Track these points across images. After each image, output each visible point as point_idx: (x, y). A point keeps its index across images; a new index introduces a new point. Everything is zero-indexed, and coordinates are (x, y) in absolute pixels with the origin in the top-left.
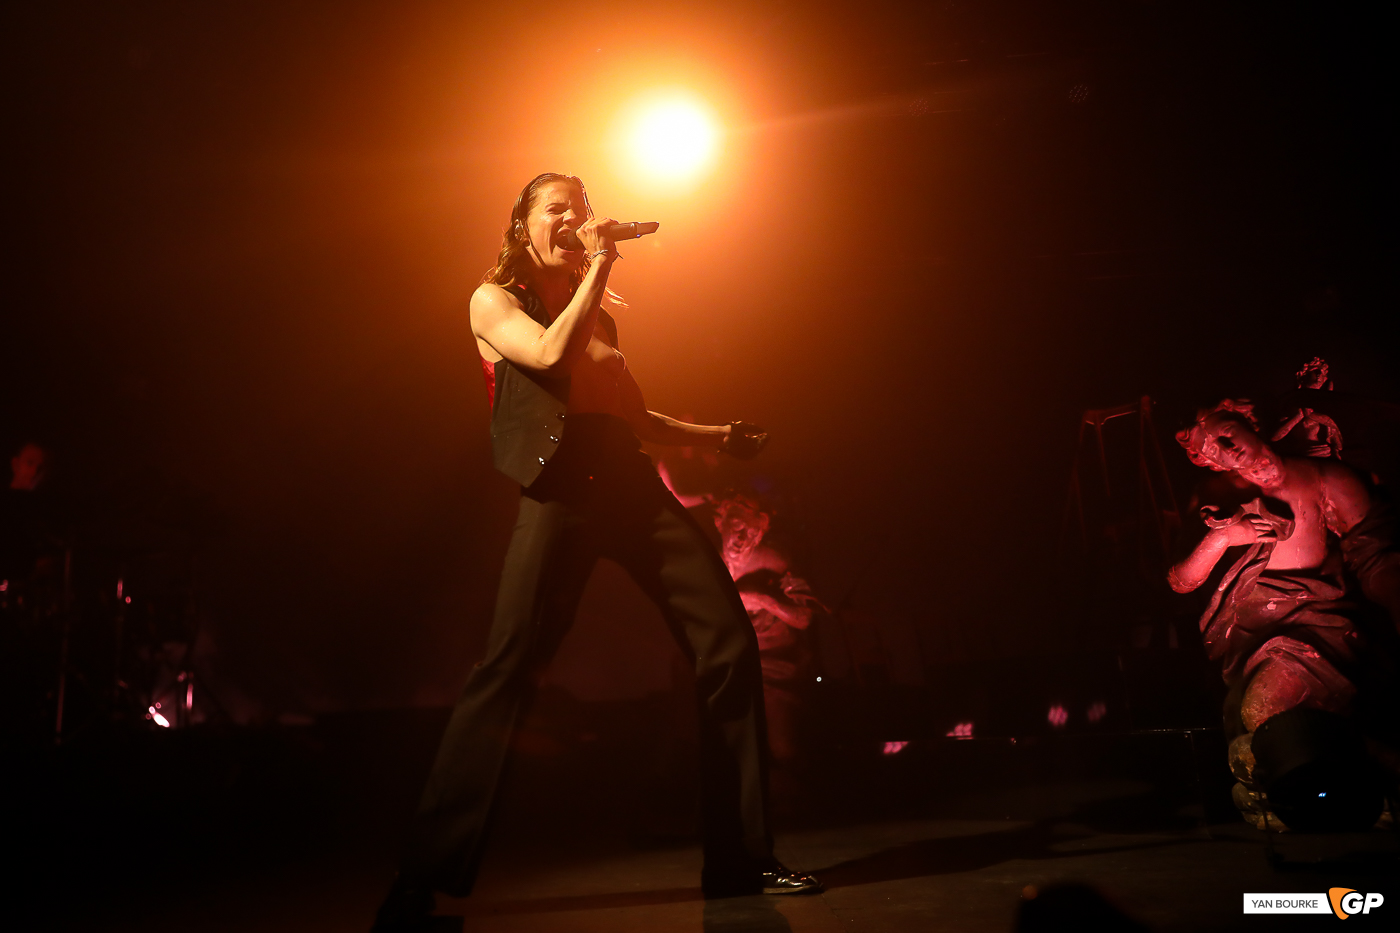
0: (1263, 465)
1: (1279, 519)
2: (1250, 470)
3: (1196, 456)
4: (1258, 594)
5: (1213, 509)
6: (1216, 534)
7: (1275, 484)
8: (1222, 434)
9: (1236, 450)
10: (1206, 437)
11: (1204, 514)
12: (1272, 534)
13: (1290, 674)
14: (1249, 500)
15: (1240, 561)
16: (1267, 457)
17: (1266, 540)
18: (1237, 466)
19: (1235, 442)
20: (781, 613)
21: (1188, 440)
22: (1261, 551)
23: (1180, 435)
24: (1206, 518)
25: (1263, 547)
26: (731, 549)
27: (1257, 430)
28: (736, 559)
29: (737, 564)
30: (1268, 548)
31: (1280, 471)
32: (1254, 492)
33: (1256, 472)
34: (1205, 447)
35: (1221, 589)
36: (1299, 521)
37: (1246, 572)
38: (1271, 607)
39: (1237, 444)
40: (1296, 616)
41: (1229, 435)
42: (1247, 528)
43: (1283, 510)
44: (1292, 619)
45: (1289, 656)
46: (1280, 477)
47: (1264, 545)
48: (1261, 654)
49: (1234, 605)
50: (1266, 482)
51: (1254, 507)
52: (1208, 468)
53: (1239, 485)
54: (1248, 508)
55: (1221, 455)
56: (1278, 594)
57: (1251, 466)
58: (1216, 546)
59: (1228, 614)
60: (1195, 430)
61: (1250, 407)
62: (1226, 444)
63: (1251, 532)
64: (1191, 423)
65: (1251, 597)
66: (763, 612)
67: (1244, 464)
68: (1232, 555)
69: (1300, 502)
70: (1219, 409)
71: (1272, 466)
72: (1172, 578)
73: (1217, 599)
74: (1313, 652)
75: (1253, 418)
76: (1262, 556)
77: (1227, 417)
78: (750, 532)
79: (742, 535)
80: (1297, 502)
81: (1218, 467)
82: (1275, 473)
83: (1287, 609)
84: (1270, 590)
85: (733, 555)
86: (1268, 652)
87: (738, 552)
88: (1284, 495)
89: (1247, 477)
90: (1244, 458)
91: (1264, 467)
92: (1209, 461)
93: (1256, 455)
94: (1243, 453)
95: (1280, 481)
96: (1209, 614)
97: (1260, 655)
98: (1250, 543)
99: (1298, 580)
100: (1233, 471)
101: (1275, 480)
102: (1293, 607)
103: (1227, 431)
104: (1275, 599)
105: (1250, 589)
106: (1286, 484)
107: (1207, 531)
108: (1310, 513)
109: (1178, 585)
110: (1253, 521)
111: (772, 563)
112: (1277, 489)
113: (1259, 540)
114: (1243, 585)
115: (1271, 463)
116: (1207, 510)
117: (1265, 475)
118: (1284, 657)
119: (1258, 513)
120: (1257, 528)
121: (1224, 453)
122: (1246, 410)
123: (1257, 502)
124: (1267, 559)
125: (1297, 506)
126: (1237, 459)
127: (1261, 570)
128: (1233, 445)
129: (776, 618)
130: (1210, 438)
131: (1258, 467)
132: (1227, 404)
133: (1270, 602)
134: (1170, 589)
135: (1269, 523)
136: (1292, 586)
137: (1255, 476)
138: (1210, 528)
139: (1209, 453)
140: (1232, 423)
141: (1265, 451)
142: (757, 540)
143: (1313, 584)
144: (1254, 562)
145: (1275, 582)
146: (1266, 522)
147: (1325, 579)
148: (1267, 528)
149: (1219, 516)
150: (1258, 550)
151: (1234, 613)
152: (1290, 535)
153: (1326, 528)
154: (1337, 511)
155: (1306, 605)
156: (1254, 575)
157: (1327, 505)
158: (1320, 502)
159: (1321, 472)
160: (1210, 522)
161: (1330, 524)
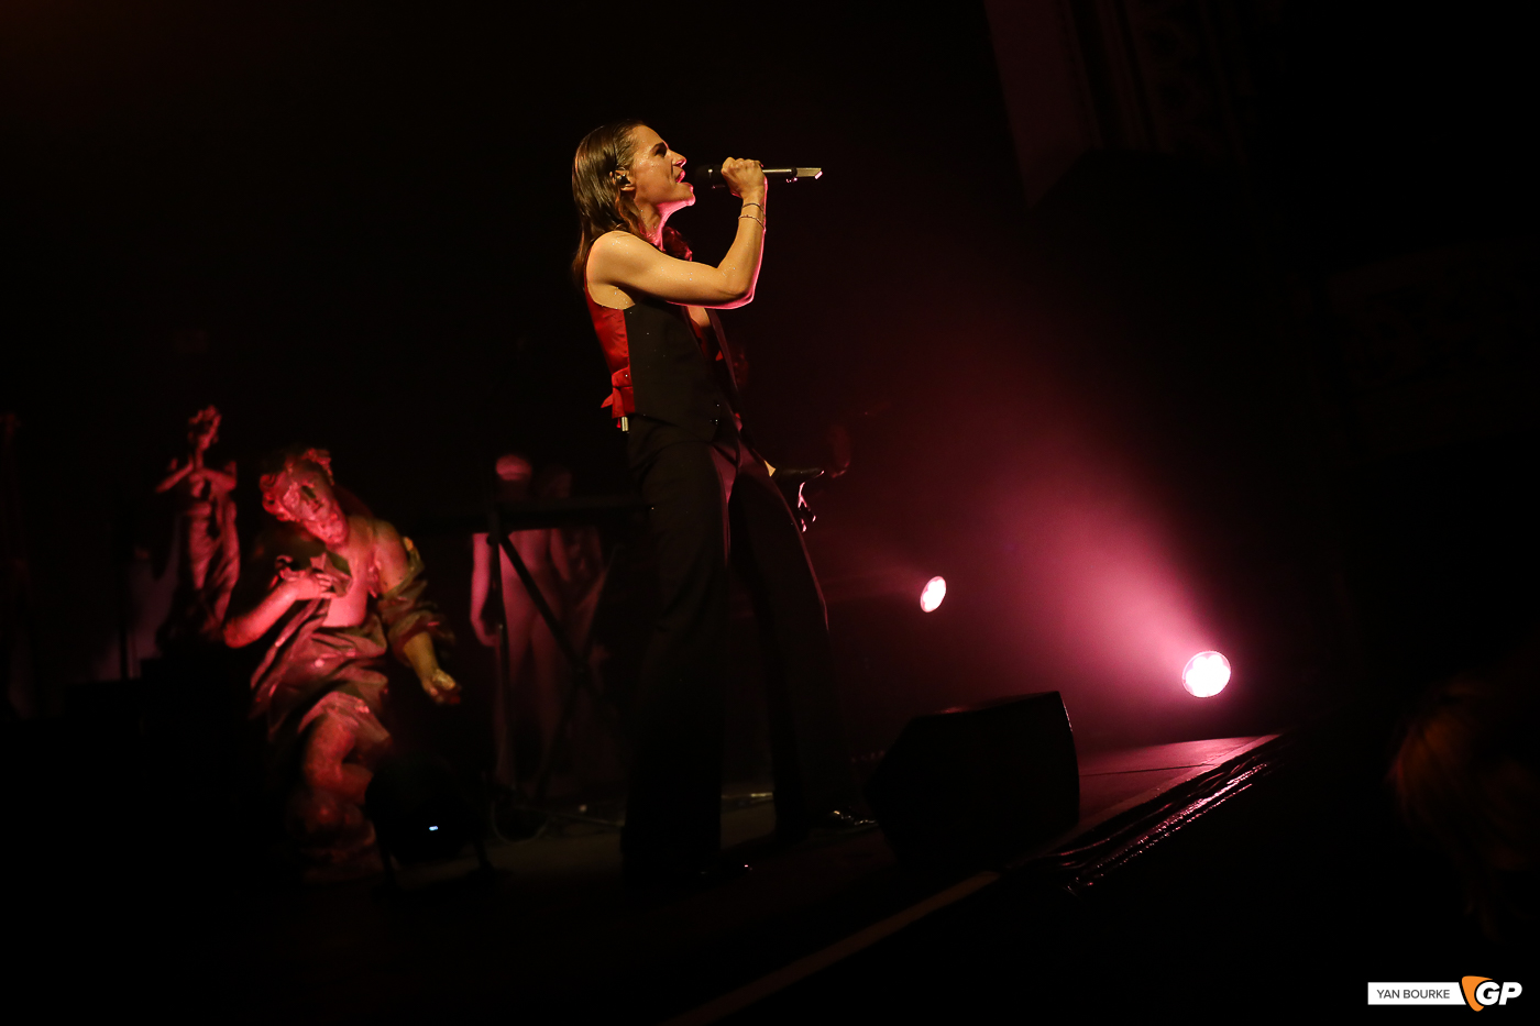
0: (332, 520)
1: (338, 574)
2: (320, 524)
3: (272, 502)
4: (312, 651)
5: (288, 560)
6: (288, 586)
7: (337, 540)
8: (305, 483)
9: (316, 502)
10: (291, 484)
11: (280, 565)
12: (331, 589)
14: (317, 554)
15: (301, 614)
18: (312, 518)
19: (316, 493)
21: (271, 485)
22: (320, 606)
23: (262, 478)
24: (283, 568)
25: (323, 603)
27: (332, 484)
31: (343, 527)
32: (321, 546)
33: (323, 527)
34: (288, 495)
35: (277, 645)
37: (303, 627)
38: (319, 663)
39: (318, 495)
40: (342, 673)
41: (311, 486)
42: (314, 582)
43: (338, 564)
44: (340, 675)
45: (342, 711)
47: (324, 601)
48: (317, 710)
50: (330, 537)
51: (319, 562)
54: (316, 562)
55: (300, 505)
56: (330, 649)
57: (324, 519)
58: (285, 599)
60: (282, 475)
61: (329, 459)
62: (306, 493)
63: (315, 585)
65: (306, 654)
67: (317, 517)
68: (299, 606)
69: (354, 559)
70: (304, 458)
71: (339, 522)
72: (229, 630)
73: (271, 654)
74: (364, 706)
75: (330, 471)
76: (321, 612)
77: (311, 466)
80: (353, 557)
82: (339, 528)
83: (332, 667)
84: (322, 646)
86: (324, 707)
88: (344, 553)
89: (314, 531)
90: (319, 510)
91: (332, 523)
92: (282, 510)
93: (331, 510)
94: (321, 506)
98: (312, 598)
99: (348, 636)
100: (300, 523)
101: (338, 536)
102: (340, 663)
103: (309, 481)
104: (325, 656)
105: (305, 645)
106: (348, 540)
107: (281, 581)
108: (363, 570)
109: (236, 640)
110: (319, 576)
112: (338, 546)
113: (320, 595)
114: (299, 640)
115: (338, 519)
116: (283, 561)
117: (331, 531)
118: (339, 711)
119: (322, 567)
120: (322, 582)
121: (303, 503)
122: (325, 462)
123: (324, 557)
124: (325, 615)
125: (353, 563)
126: (315, 511)
127: (318, 625)
128: (314, 496)
130: (295, 486)
131: (328, 522)
132: (312, 454)
133: (319, 658)
135: (332, 578)
136: (343, 642)
137: (321, 530)
138: (283, 579)
139: (286, 501)
140: (314, 473)
143: (360, 641)
144: (313, 617)
145: (328, 639)
146: (328, 577)
147: (368, 636)
148: (329, 584)
149: (295, 566)
150: (315, 606)
151: (286, 670)
152: (348, 592)
153: (366, 588)
154: (379, 572)
155: (350, 661)
156: (310, 630)
157: (371, 566)
158: (370, 562)
159: (375, 533)
160: (286, 573)
161: (369, 585)
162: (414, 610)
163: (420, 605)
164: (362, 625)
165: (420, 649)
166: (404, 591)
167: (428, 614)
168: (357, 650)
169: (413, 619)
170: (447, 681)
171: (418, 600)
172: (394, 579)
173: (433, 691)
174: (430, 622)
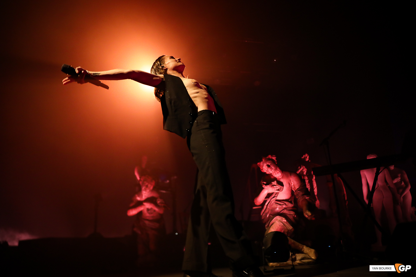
0: (277, 172)
1: (280, 186)
2: (275, 174)
3: (262, 169)
4: (275, 206)
5: (265, 183)
6: (265, 189)
7: (280, 178)
8: (268, 164)
9: (271, 168)
10: (264, 164)
12: (278, 190)
13: (279, 226)
14: (273, 181)
15: (271, 197)
16: (278, 170)
17: (277, 191)
18: (271, 172)
20: (156, 209)
21: (260, 165)
22: (276, 194)
23: (258, 164)
24: (263, 185)
26: (143, 190)
27: (276, 163)
30: (277, 194)
31: (281, 174)
32: (275, 179)
33: (276, 174)
34: (264, 167)
35: (266, 204)
36: (285, 187)
37: (272, 199)
38: (278, 209)
39: (271, 166)
40: (283, 211)
41: (270, 164)
43: (281, 184)
44: (282, 212)
46: (281, 176)
48: (274, 220)
49: (269, 208)
50: (278, 177)
51: (275, 183)
52: (265, 173)
53: (272, 177)
54: (273, 183)
55: (267, 169)
56: (279, 205)
58: (265, 193)
59: (267, 211)
60: (262, 162)
61: (275, 157)
62: (269, 166)
63: (273, 189)
64: (261, 161)
65: (273, 206)
66: (151, 209)
67: (273, 172)
68: (269, 195)
69: (285, 182)
70: (268, 157)
71: (280, 173)
72: (255, 201)
73: (265, 207)
74: (285, 220)
75: (276, 160)
76: (276, 196)
78: (149, 185)
79: (147, 186)
80: (284, 181)
81: (268, 173)
83: (281, 210)
84: (277, 205)
87: (146, 191)
88: (282, 180)
89: (274, 175)
90: (273, 170)
92: (265, 171)
93: (276, 169)
94: (272, 169)
95: (281, 177)
96: (263, 211)
98: (273, 192)
99: (284, 202)
100: (271, 174)
101: (280, 176)
102: (282, 209)
103: (269, 163)
104: (279, 207)
105: (273, 204)
106: (283, 177)
107: (263, 188)
108: (288, 185)
110: (274, 187)
111: (155, 195)
112: (280, 179)
113: (275, 191)
114: (271, 203)
115: (279, 172)
116: (264, 184)
117: (278, 175)
118: (279, 221)
119: (275, 184)
120: (275, 188)
121: (268, 169)
122: (274, 158)
123: (275, 182)
125: (284, 184)
127: (275, 199)
129: (155, 211)
130: (265, 165)
131: (276, 173)
132: (270, 156)
133: (277, 208)
134: (255, 204)
135: (278, 187)
136: (282, 203)
137: (275, 175)
139: (265, 169)
140: (271, 161)
141: (278, 169)
142: (151, 188)
143: (287, 203)
144: (274, 197)
145: (279, 203)
146: (277, 187)
147: (290, 202)
148: (278, 189)
149: (266, 185)
150: (275, 194)
151: (269, 211)
152: (282, 190)
153: (291, 189)
154: (294, 185)
155: (285, 208)
156: (273, 201)
157: (292, 184)
158: (290, 183)
159: (291, 175)
160: (264, 186)
161: (293, 188)
162: (301, 195)
163: (304, 193)
164: (289, 199)
165: (304, 205)
166: (299, 190)
167: (305, 196)
168: (286, 205)
169: (302, 197)
170: (310, 214)
171: (302, 192)
172: (297, 187)
173: (306, 216)
174: (307, 197)
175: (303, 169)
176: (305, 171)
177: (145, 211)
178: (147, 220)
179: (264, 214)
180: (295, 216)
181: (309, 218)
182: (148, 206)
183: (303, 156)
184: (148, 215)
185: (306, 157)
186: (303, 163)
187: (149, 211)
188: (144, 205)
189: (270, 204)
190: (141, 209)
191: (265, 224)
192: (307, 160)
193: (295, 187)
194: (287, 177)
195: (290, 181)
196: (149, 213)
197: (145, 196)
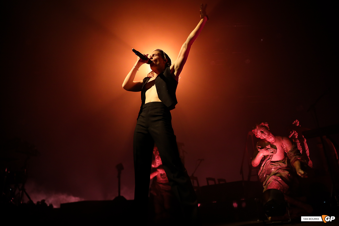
0: (270, 137)
1: (274, 149)
2: (268, 139)
3: (257, 135)
4: (270, 166)
5: (260, 147)
7: (273, 142)
9: (264, 134)
12: (272, 153)
13: (275, 184)
14: (267, 145)
15: (266, 159)
16: (271, 135)
17: (271, 154)
18: (265, 138)
19: (264, 132)
21: (255, 132)
23: (253, 131)
26: (157, 159)
27: (269, 129)
28: (158, 161)
29: (158, 162)
33: (269, 139)
34: (258, 133)
35: (262, 166)
36: (278, 150)
37: (267, 161)
39: (265, 132)
40: (277, 171)
41: (263, 131)
43: (275, 147)
45: (275, 180)
47: (271, 155)
49: (265, 169)
50: (271, 141)
51: (269, 147)
52: (260, 138)
53: (266, 142)
54: (267, 147)
55: (261, 135)
57: (268, 137)
58: (261, 155)
60: (256, 129)
62: (262, 132)
63: (268, 152)
64: (255, 128)
68: (264, 158)
70: (261, 125)
71: (272, 138)
72: (252, 163)
73: (261, 168)
74: (280, 179)
75: (268, 127)
76: (270, 158)
77: (263, 126)
80: (277, 145)
81: (262, 138)
82: (273, 139)
85: (157, 160)
87: (158, 159)
88: (275, 144)
89: (267, 140)
90: (266, 136)
91: (271, 138)
92: (260, 137)
93: (269, 135)
94: (266, 134)
96: (260, 171)
97: (270, 180)
98: (268, 155)
99: (278, 163)
100: (265, 139)
101: (273, 141)
102: (277, 169)
103: (262, 130)
104: (273, 167)
105: (268, 165)
107: (259, 152)
108: (280, 148)
109: (254, 165)
112: (274, 143)
113: (270, 154)
116: (259, 147)
117: (271, 139)
118: (274, 180)
120: (269, 151)
122: (267, 125)
123: (269, 145)
124: (272, 158)
126: (265, 136)
127: (270, 161)
128: (264, 133)
130: (259, 131)
131: (269, 138)
132: (263, 124)
134: (252, 166)
135: (272, 150)
138: (259, 151)
139: (259, 135)
140: (263, 128)
141: (271, 134)
143: (281, 164)
144: (269, 159)
145: (273, 164)
147: (283, 163)
148: (271, 151)
149: (261, 149)
150: (270, 156)
151: (265, 171)
152: (276, 153)
153: (284, 151)
154: (286, 148)
155: (280, 168)
156: (269, 162)
157: (284, 146)
158: (282, 146)
159: (282, 139)
160: (259, 150)
161: (285, 151)
162: (293, 156)
163: (296, 154)
164: (282, 160)
165: (297, 165)
166: (291, 151)
167: (297, 156)
168: (280, 166)
169: (294, 158)
170: (302, 172)
171: (294, 154)
172: (289, 149)
173: (299, 174)
174: (298, 158)
175: (294, 133)
176: (296, 135)
177: (159, 176)
178: (161, 183)
179: (261, 174)
180: (289, 175)
181: (302, 176)
182: (161, 171)
183: (293, 122)
184: (161, 179)
185: (297, 123)
186: (295, 128)
187: (163, 176)
188: (158, 171)
189: (266, 165)
190: (155, 174)
191: (263, 183)
192: (298, 125)
193: (287, 150)
194: (280, 141)
195: (283, 144)
196: (162, 178)
197: (158, 163)
